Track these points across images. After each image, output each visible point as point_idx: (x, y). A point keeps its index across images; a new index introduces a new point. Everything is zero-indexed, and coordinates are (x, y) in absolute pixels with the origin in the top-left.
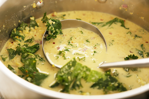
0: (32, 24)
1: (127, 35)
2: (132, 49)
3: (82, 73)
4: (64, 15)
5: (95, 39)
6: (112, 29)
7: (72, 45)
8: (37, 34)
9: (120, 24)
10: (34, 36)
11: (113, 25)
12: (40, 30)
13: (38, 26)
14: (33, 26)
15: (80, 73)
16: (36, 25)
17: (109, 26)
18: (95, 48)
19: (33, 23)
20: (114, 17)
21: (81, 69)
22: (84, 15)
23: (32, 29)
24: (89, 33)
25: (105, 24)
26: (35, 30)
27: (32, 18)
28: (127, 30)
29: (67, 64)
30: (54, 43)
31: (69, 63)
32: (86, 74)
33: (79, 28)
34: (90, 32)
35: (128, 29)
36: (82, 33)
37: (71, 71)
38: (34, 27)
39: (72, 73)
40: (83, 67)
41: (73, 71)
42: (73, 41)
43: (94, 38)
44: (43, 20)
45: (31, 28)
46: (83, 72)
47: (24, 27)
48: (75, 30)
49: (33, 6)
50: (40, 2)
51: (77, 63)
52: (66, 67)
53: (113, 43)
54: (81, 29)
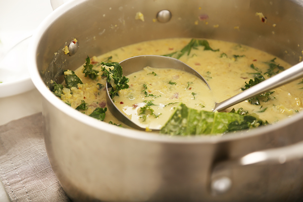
0: (72, 82)
1: (221, 59)
2: (242, 74)
3: (200, 124)
4: (111, 58)
5: (181, 77)
6: (195, 57)
7: (152, 95)
8: (86, 96)
9: (201, 48)
10: (83, 99)
11: (193, 51)
12: (87, 89)
13: (81, 83)
14: (75, 84)
15: (197, 125)
16: (79, 81)
17: (188, 54)
18: (190, 89)
19: (72, 80)
20: (188, 41)
21: (198, 117)
22: (139, 49)
23: (73, 90)
24: (165, 72)
25: (181, 53)
26: (80, 90)
27: (68, 73)
28: (217, 52)
29: (172, 118)
30: (121, 103)
31: (176, 114)
32: (207, 123)
33: (146, 69)
34: (166, 70)
35: (218, 50)
36: (155, 75)
37: (184, 125)
38: (77, 86)
39: (185, 128)
40: (200, 115)
41: (186, 124)
42: (151, 90)
43: (178, 76)
44: (86, 72)
45: (73, 88)
46: (201, 121)
47: (60, 89)
48: (140, 75)
49: (65, 51)
50: (74, 42)
51: (189, 111)
52: (173, 121)
53: (211, 75)
54: (150, 69)
